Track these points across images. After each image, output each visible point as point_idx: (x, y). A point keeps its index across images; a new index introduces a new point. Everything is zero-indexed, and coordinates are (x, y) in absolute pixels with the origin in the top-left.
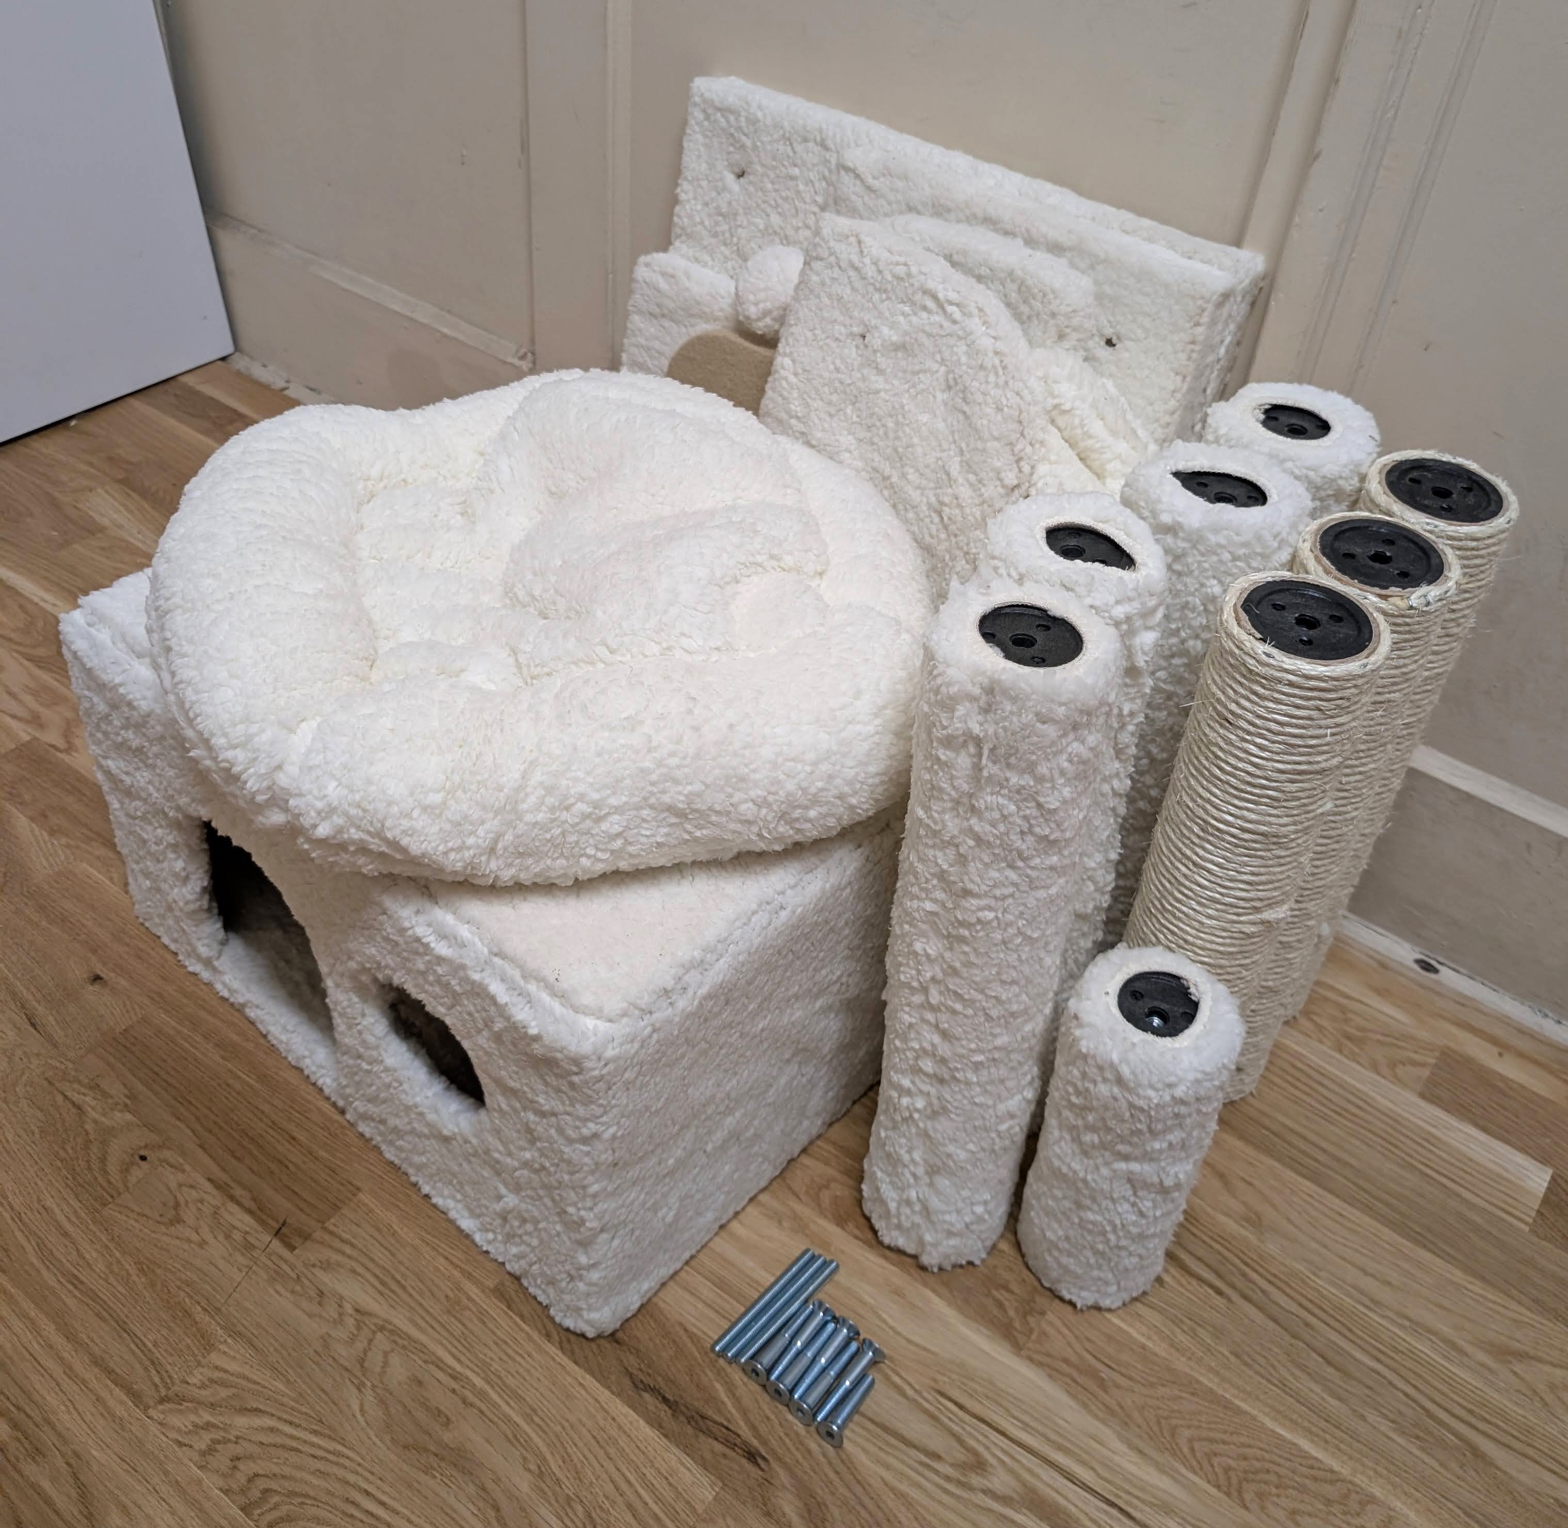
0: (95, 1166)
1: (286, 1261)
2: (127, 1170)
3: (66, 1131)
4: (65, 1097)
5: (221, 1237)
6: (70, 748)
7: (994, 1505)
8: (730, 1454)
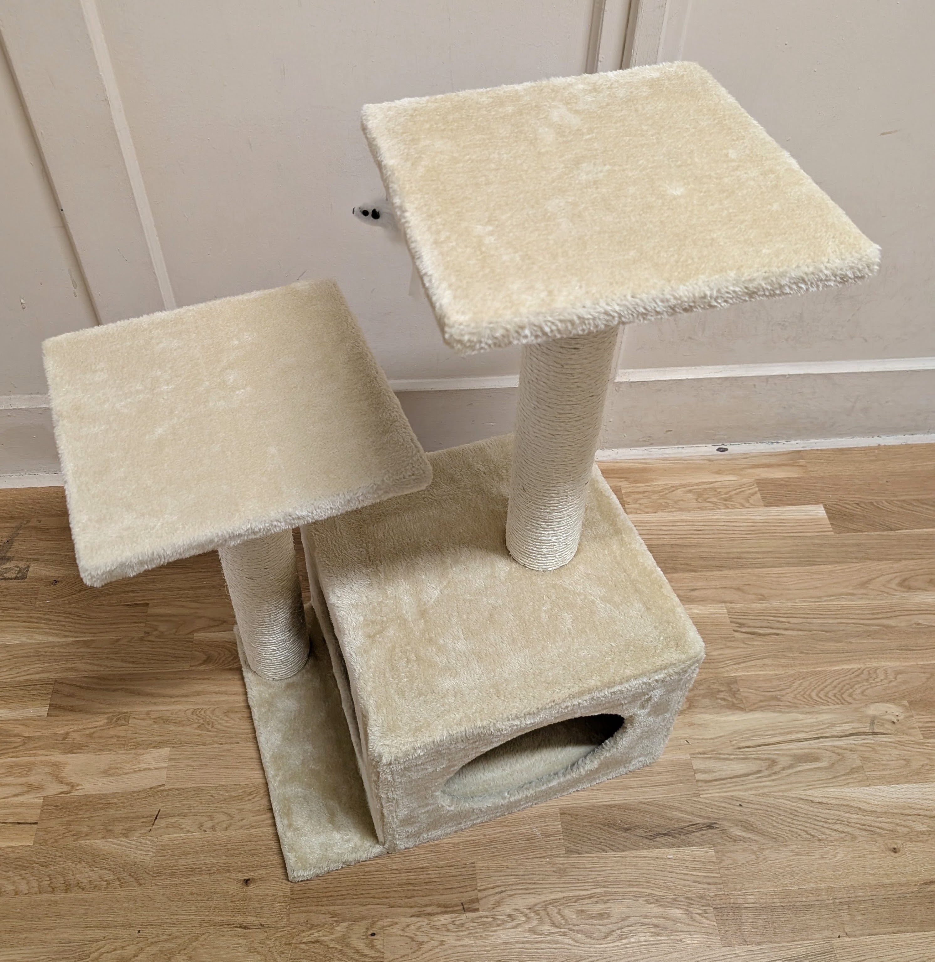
0: (357, 957)
1: (481, 917)
2: (373, 946)
4: (304, 943)
5: (445, 933)
7: (790, 771)
8: (704, 832)
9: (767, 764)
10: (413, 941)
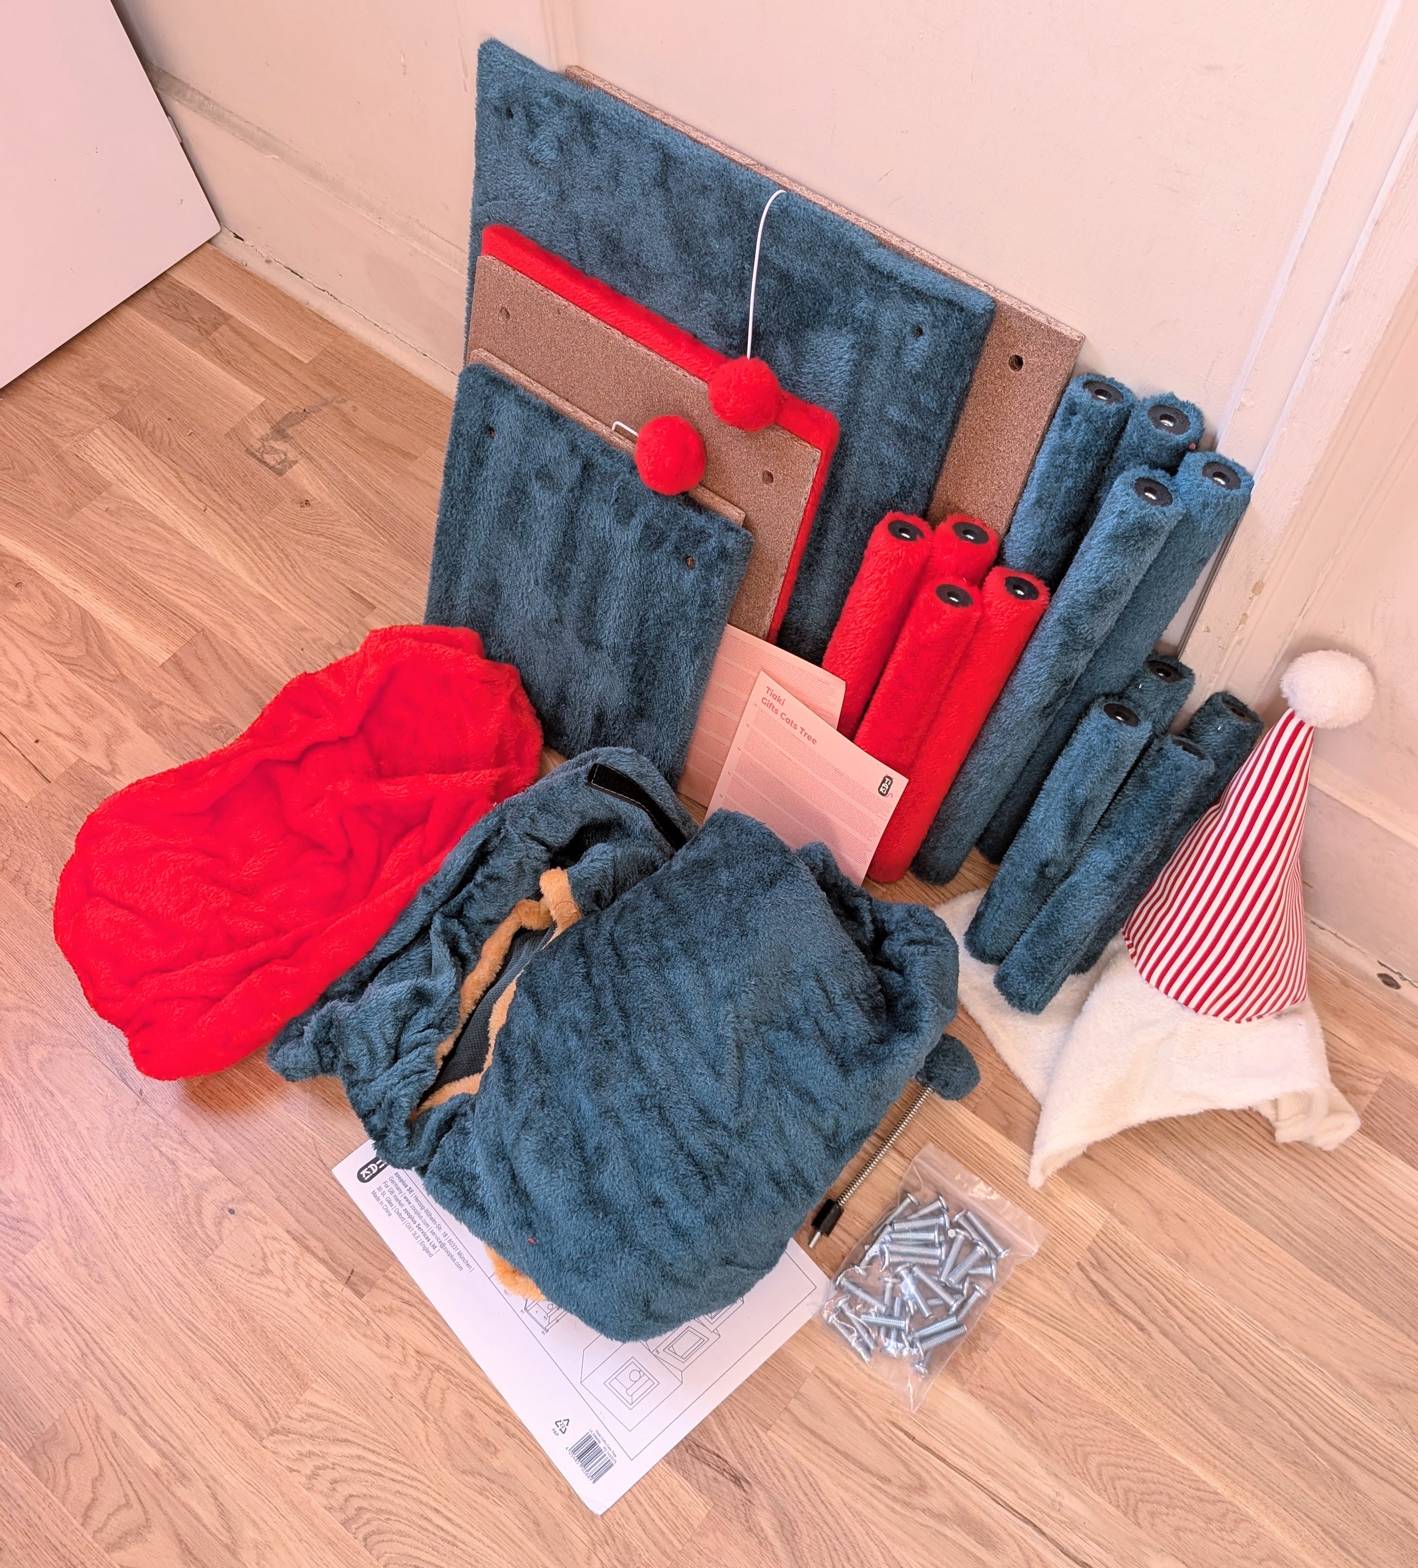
0: (194, 1217)
1: (356, 1308)
2: (220, 1223)
3: (166, 1184)
4: (160, 1151)
5: (303, 1286)
7: (931, 1522)
8: (720, 1477)
9: (910, 1482)
10: (264, 1260)
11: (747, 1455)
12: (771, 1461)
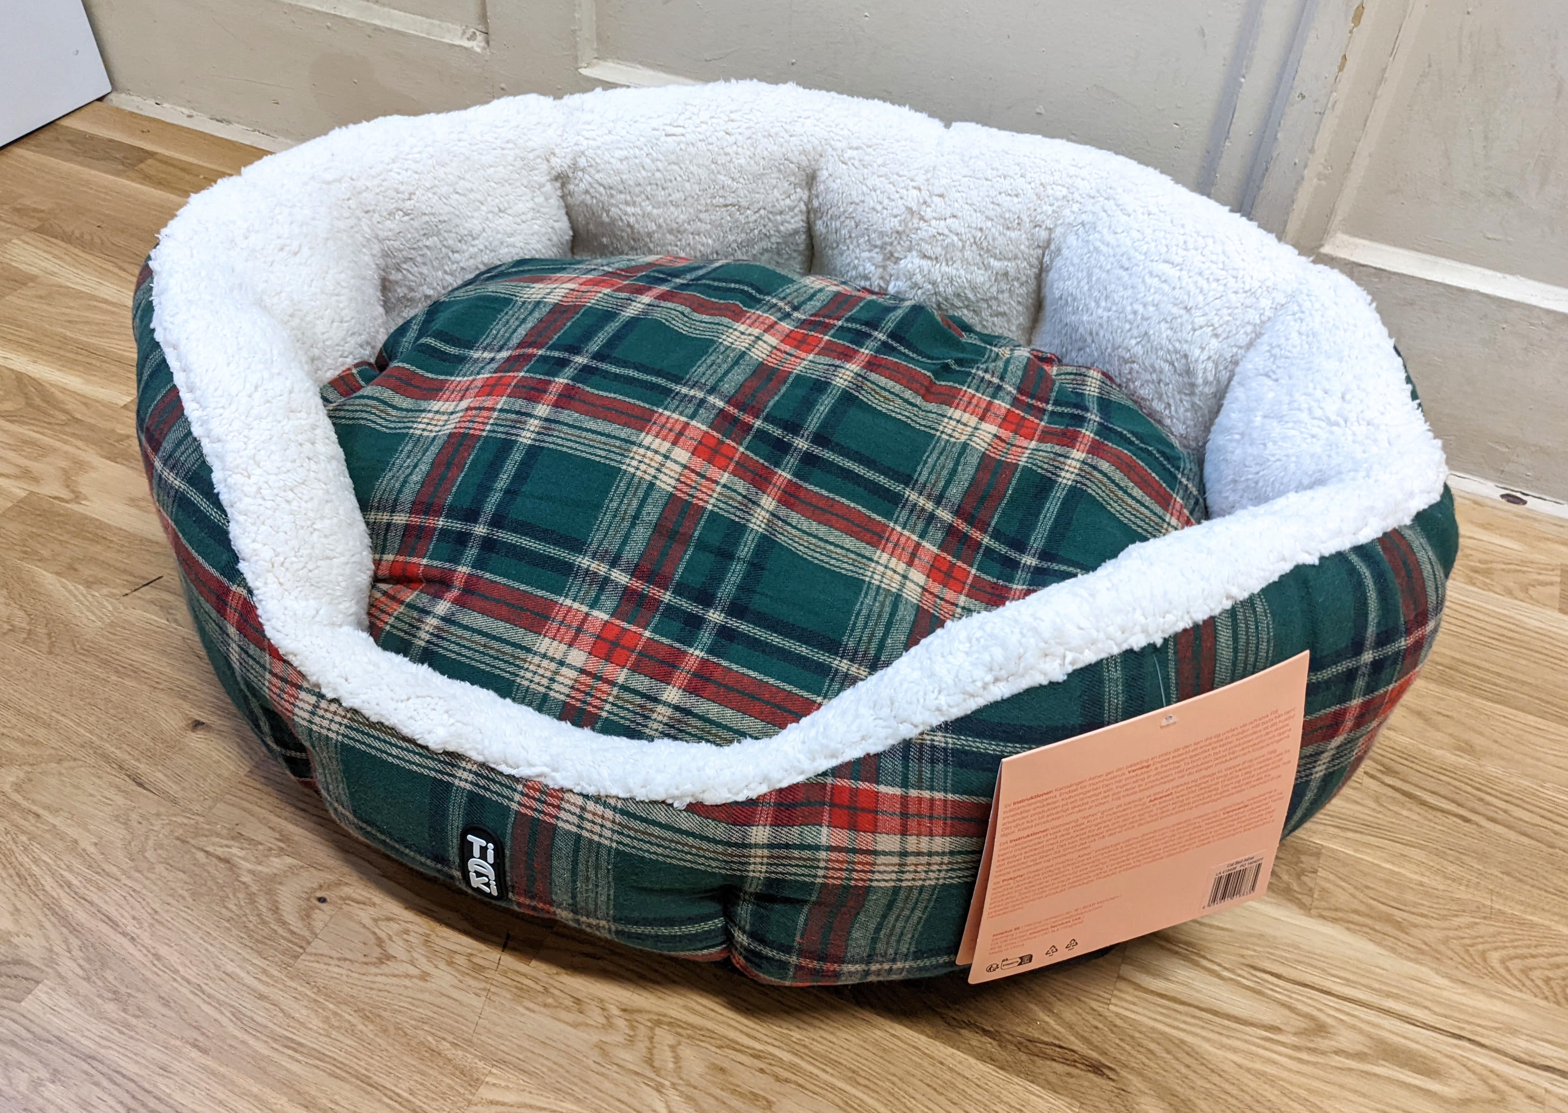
0: (268, 916)
1: (525, 975)
2: (308, 916)
3: (221, 887)
4: (206, 852)
5: (442, 965)
6: (78, 497)
7: (1352, 1064)
8: (1073, 1071)
10: (380, 946)
11: (1096, 1039)
12: (1128, 1038)
